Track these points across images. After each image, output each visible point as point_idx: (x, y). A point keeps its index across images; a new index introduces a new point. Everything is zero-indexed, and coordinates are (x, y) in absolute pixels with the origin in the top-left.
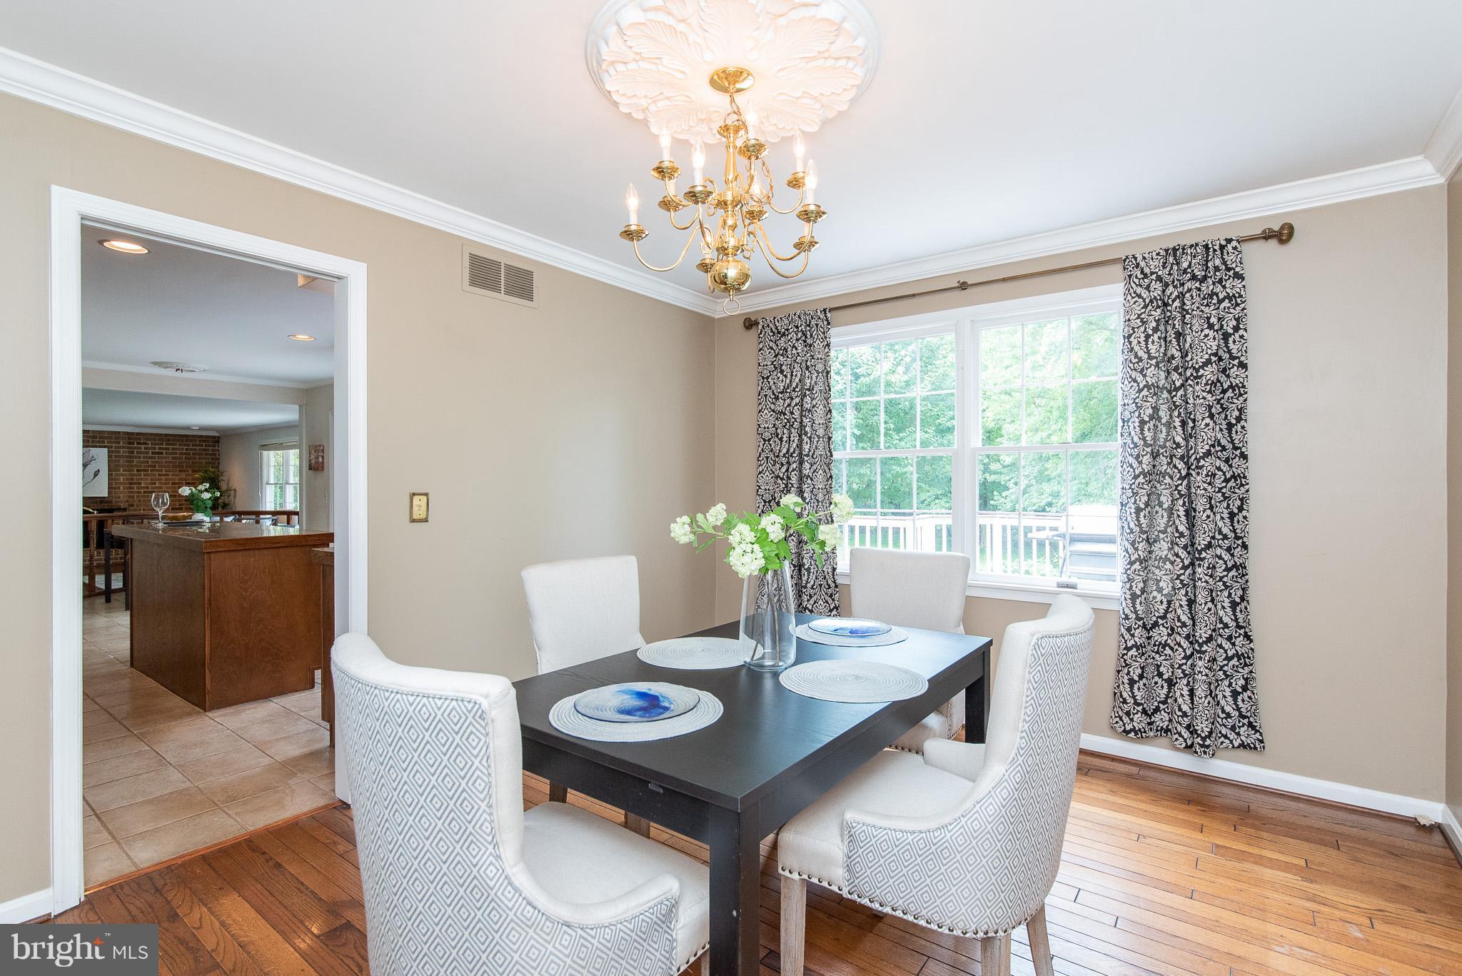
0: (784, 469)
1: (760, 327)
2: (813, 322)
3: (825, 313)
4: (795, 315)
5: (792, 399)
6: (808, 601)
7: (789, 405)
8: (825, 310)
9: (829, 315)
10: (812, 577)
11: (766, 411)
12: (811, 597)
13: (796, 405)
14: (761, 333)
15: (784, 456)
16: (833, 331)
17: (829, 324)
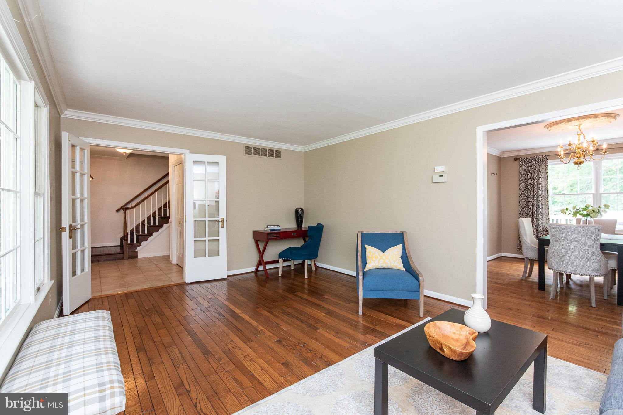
0: (532, 199)
1: (521, 160)
2: (541, 159)
3: (546, 157)
4: (535, 157)
5: (535, 180)
6: (541, 235)
7: (533, 182)
8: (546, 156)
9: (547, 157)
10: (542, 228)
11: (523, 183)
12: (542, 234)
13: (536, 182)
14: (521, 162)
15: (532, 195)
16: (548, 161)
17: (547, 159)
